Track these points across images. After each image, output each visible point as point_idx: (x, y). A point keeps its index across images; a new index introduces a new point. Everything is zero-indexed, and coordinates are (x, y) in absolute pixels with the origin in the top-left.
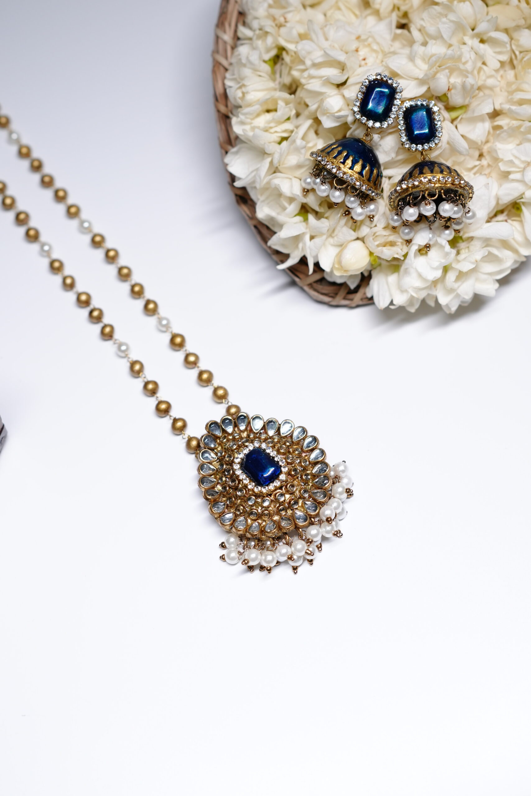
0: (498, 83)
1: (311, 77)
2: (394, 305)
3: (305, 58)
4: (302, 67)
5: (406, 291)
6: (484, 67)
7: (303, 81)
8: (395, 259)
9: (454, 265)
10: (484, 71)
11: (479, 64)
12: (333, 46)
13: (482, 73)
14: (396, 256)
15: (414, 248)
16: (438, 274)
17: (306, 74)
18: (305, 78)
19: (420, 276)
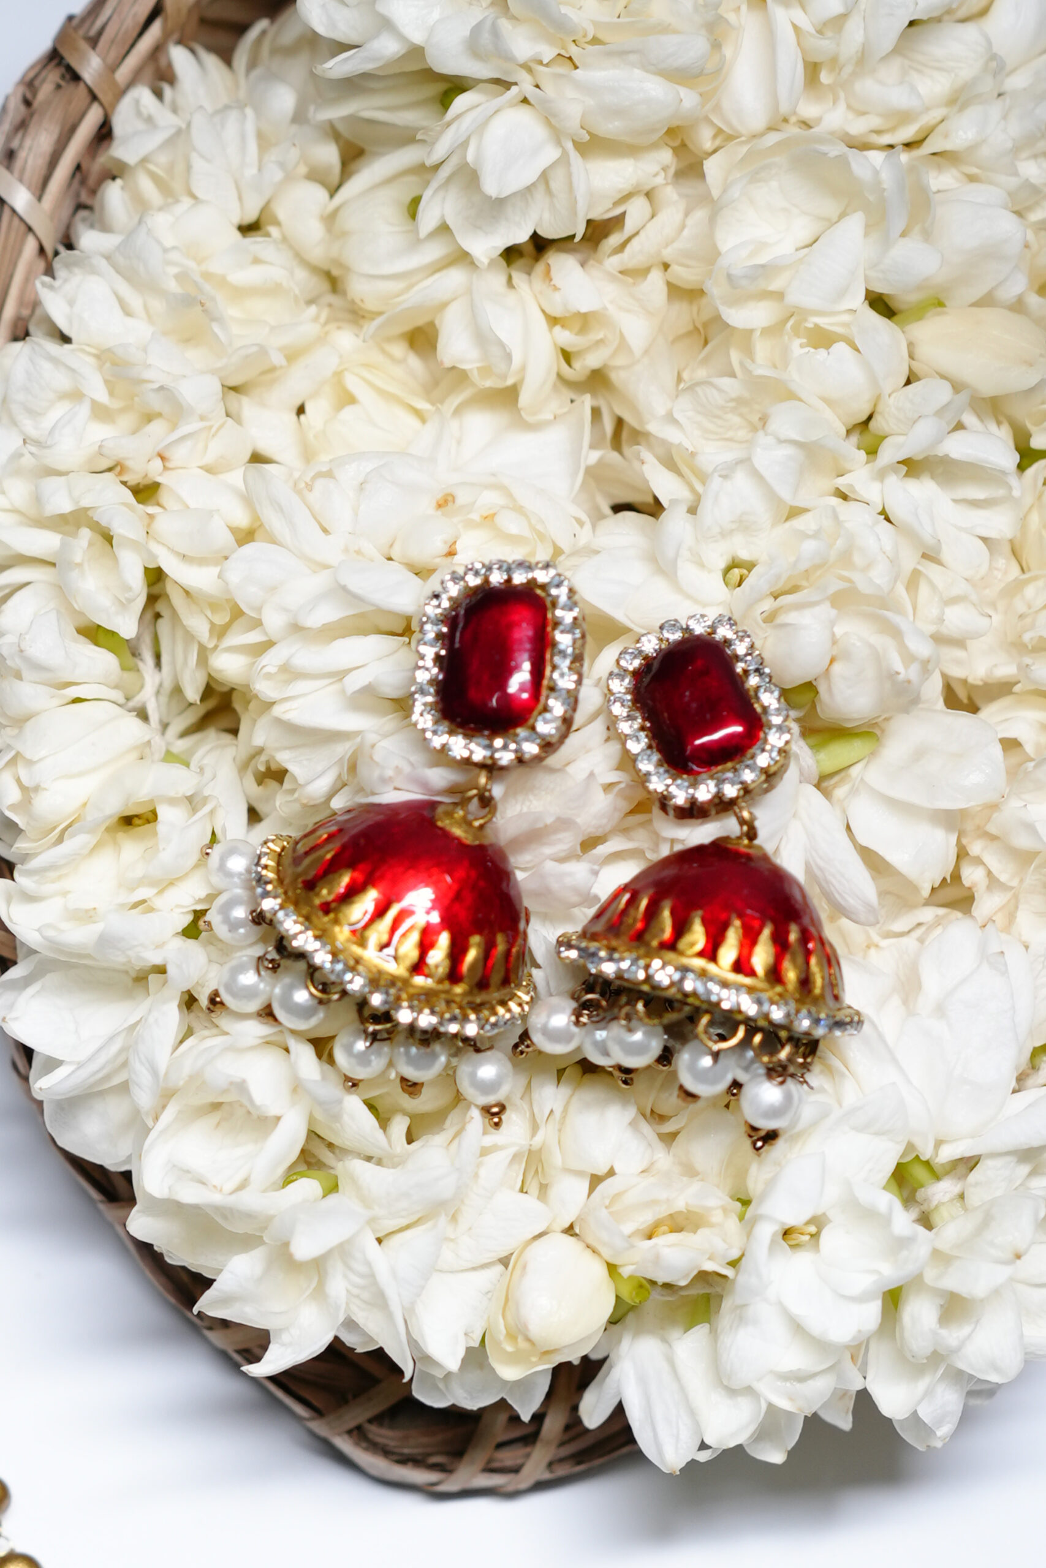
0: (984, 622)
1: (290, 673)
2: (708, 1447)
3: (259, 609)
4: (254, 637)
5: (749, 1391)
6: (931, 570)
7: (264, 688)
8: (703, 1277)
9: (930, 1276)
10: (930, 582)
11: (909, 560)
12: (358, 552)
13: (924, 590)
14: (709, 1266)
15: (766, 1231)
16: (870, 1314)
17: (271, 661)
18: (269, 676)
19: (797, 1328)
